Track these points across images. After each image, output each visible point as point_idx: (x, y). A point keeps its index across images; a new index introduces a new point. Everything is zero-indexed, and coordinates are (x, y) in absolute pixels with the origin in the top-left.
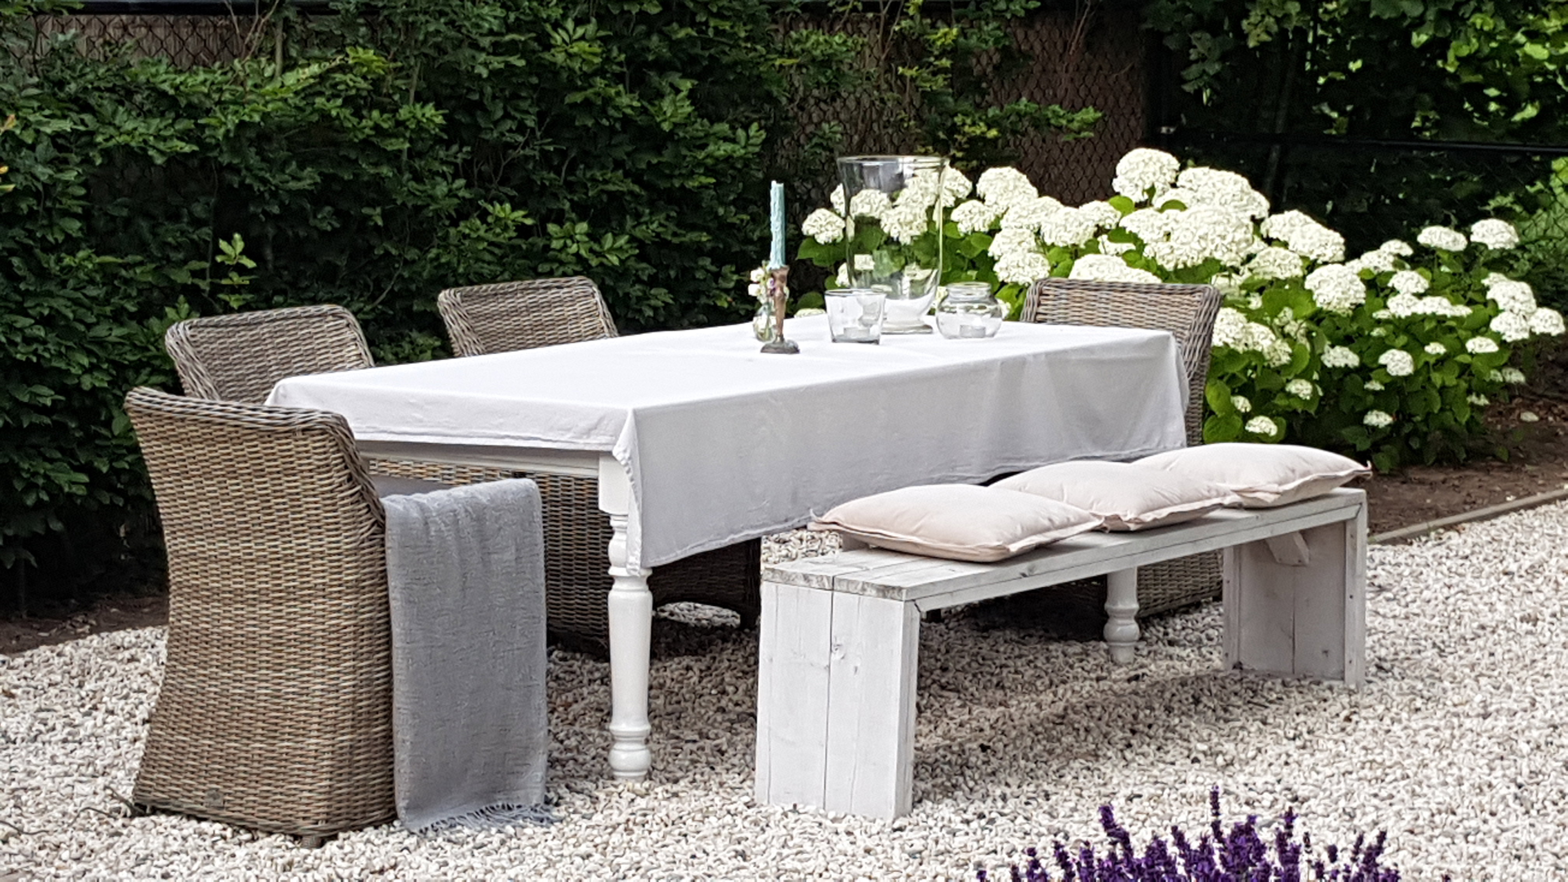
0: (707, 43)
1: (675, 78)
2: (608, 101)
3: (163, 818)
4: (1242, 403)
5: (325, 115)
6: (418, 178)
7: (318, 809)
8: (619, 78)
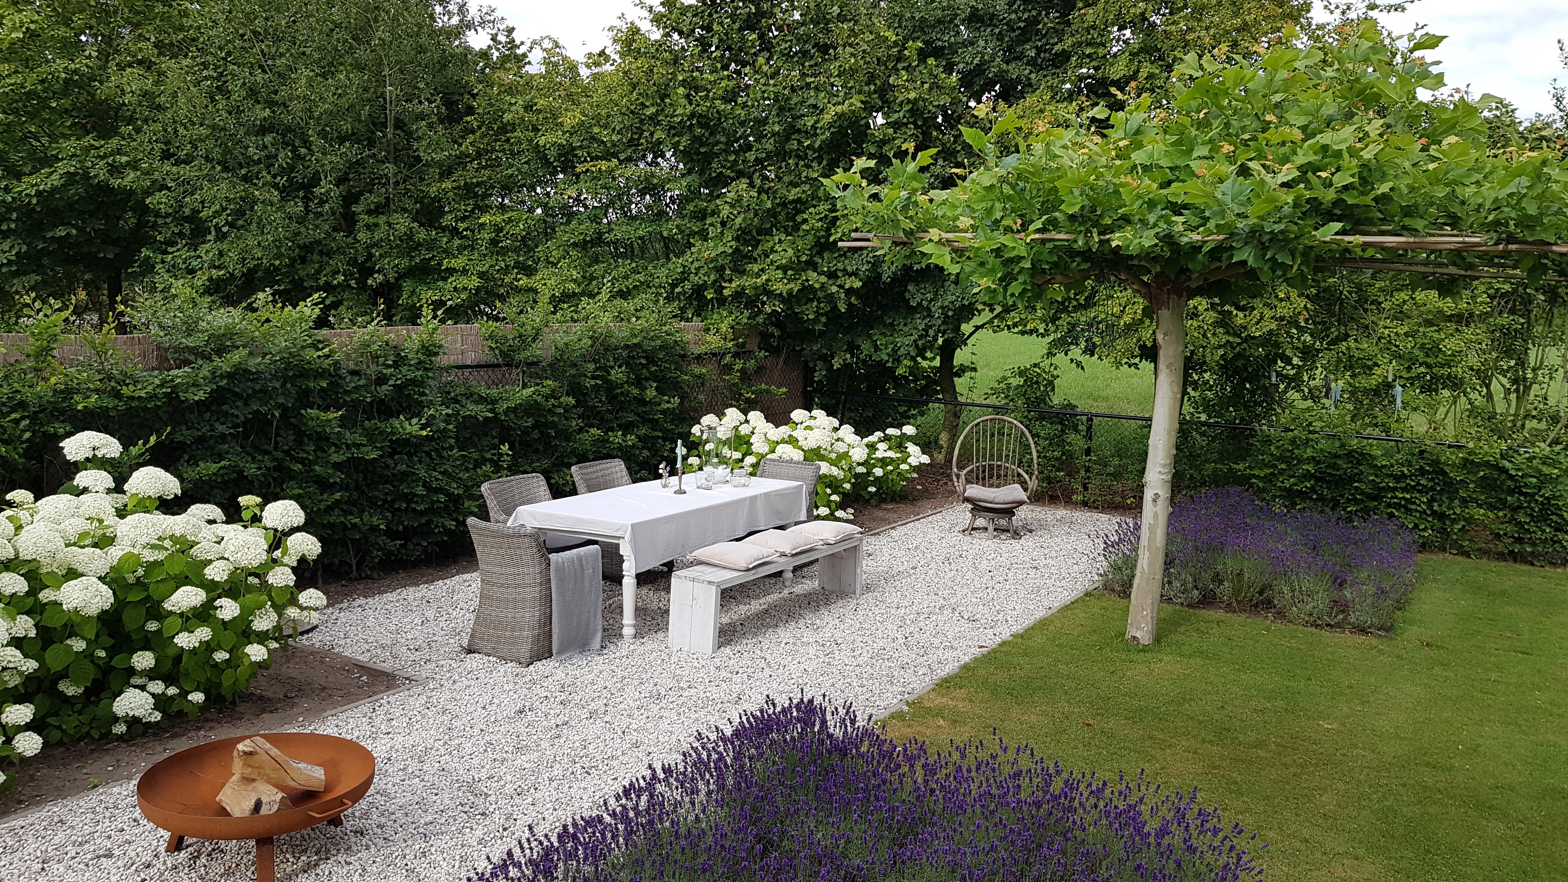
0: (661, 371)
1: (651, 382)
2: (629, 392)
3: (477, 655)
4: (828, 491)
5: (536, 401)
6: (566, 419)
7: (528, 655)
8: (633, 384)
